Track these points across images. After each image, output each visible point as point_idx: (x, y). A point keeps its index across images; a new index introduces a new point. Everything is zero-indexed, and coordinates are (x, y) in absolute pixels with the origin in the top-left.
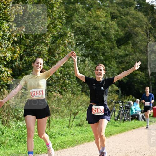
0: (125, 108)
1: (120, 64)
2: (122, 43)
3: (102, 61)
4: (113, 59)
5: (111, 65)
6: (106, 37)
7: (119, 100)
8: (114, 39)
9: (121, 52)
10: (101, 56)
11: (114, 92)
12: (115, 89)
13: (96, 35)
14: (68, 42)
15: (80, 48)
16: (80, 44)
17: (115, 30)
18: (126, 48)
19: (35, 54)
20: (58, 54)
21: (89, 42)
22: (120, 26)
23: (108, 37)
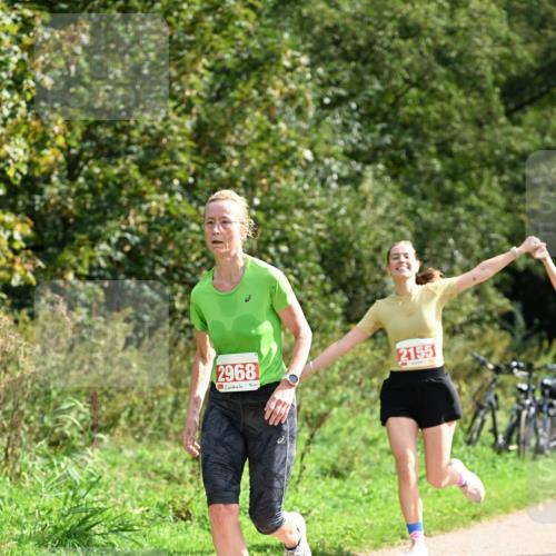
0: (543, 394)
2: (527, 98)
3: (436, 180)
4: (486, 173)
5: (480, 197)
6: (455, 71)
7: (514, 360)
8: (490, 78)
9: (524, 139)
10: (431, 155)
11: (494, 321)
12: (498, 307)
13: (408, 60)
14: (281, 93)
15: (338, 121)
16: (339, 101)
17: (497, 40)
18: (544, 122)
19: (134, 148)
20: (236, 147)
21: (379, 92)
22: (518, 21)
23: (463, 71)
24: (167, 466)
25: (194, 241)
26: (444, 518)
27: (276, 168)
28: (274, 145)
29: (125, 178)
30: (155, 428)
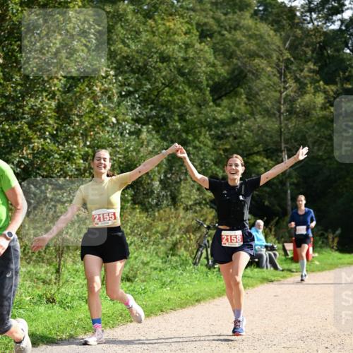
1: (220, 140)
2: (223, 93)
3: (178, 133)
4: (203, 130)
5: (200, 142)
6: (188, 79)
8: (205, 83)
9: (222, 114)
10: (176, 121)
11: (207, 203)
12: (209, 197)
13: (164, 73)
14: (100, 89)
15: (129, 104)
16: (129, 94)
17: (208, 64)
18: (232, 105)
19: (26, 116)
20: (78, 116)
21: (150, 89)
22: (219, 55)
23: (191, 79)
24: (43, 276)
25: (56, 163)
26: (183, 301)
27: (98, 126)
28: (97, 115)
29: (22, 131)
30: (37, 257)
